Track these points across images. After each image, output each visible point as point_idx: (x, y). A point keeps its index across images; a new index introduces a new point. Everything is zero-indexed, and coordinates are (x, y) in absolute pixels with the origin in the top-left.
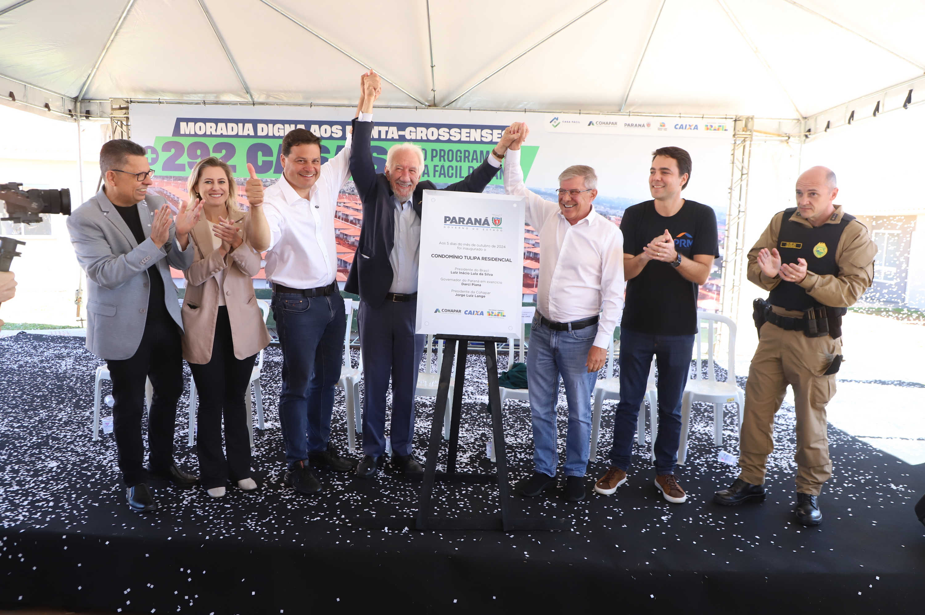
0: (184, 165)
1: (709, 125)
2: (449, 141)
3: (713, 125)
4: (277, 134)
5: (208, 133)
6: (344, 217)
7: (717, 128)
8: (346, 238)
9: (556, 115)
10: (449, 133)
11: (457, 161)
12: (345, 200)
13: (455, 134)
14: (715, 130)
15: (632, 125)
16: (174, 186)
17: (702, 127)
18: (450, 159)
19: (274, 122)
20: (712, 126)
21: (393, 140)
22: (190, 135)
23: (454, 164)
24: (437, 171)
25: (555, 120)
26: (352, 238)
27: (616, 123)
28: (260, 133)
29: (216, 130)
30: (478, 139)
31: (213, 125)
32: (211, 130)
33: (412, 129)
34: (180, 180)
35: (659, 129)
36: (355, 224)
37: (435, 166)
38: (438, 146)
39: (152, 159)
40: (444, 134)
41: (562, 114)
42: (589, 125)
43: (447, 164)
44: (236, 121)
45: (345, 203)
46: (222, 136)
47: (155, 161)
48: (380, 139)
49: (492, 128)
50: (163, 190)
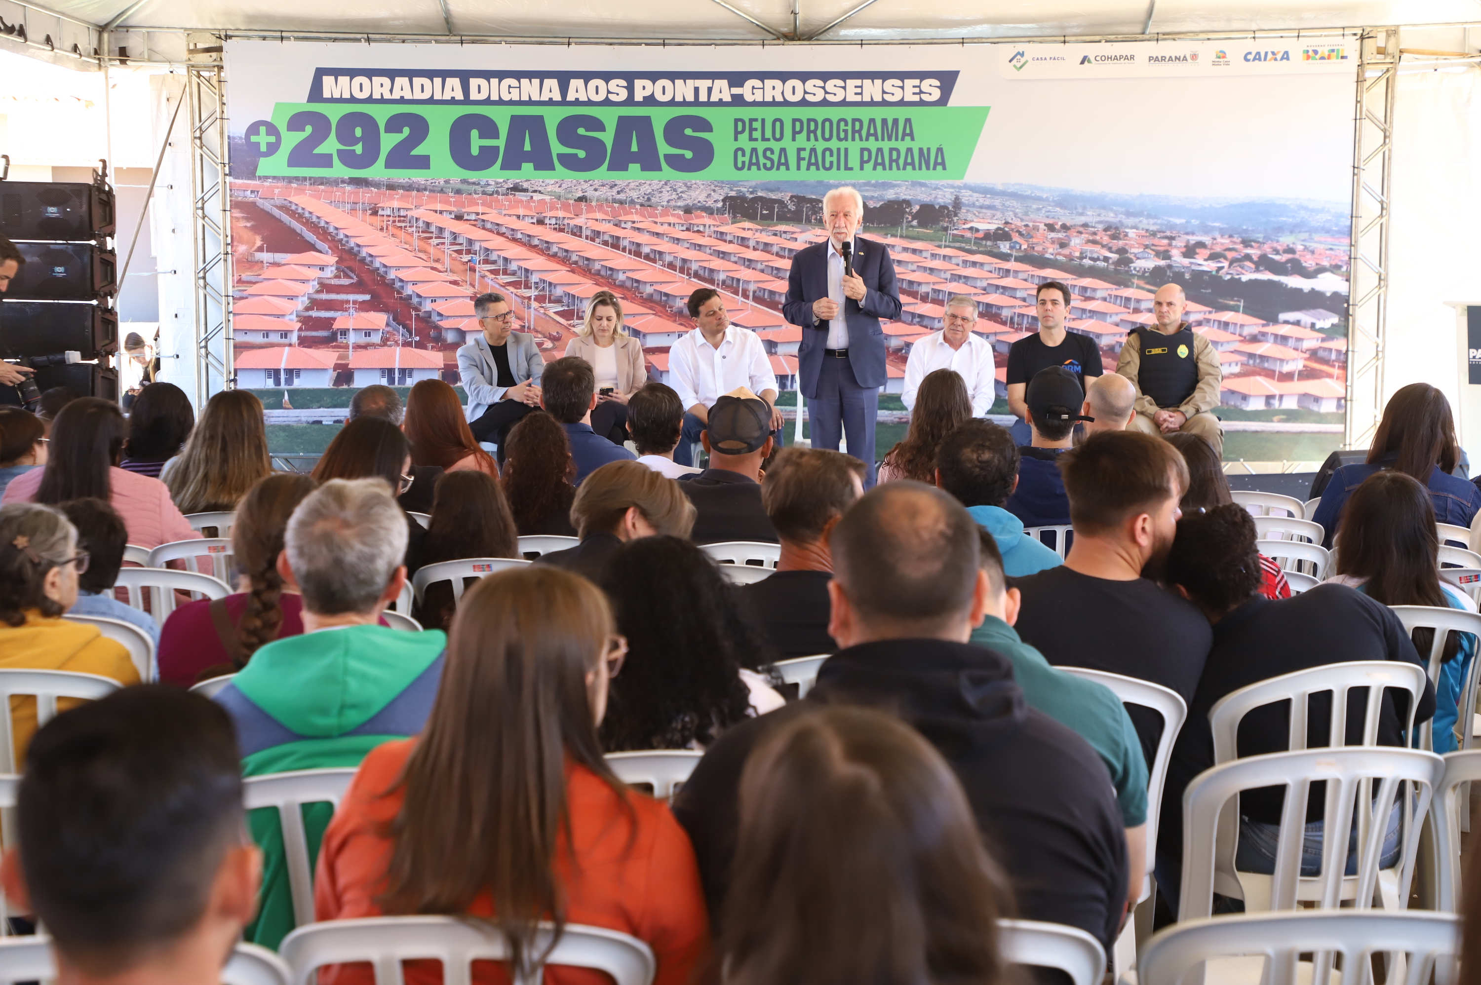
0: (331, 155)
1: (1310, 49)
2: (824, 103)
3: (1320, 50)
4: (506, 97)
5: (377, 96)
6: (633, 248)
7: (1326, 56)
8: (637, 288)
9: (1020, 47)
10: (823, 88)
11: (840, 139)
12: (636, 217)
13: (835, 90)
14: (1322, 58)
15: (1163, 59)
16: (311, 195)
17: (1297, 54)
18: (827, 136)
19: (501, 75)
20: (1316, 52)
21: (721, 103)
22: (341, 100)
23: (834, 144)
24: (804, 159)
25: (1019, 57)
26: (648, 286)
27: (1132, 57)
28: (474, 96)
29: (391, 91)
30: (878, 98)
31: (386, 81)
32: (383, 90)
33: (757, 83)
34: (322, 184)
35: (1214, 63)
36: (654, 261)
38: (804, 113)
39: (269, 144)
40: (814, 90)
41: (1032, 45)
42: (1082, 63)
43: (820, 146)
44: (430, 74)
45: (634, 222)
46: (402, 101)
47: (273, 149)
48: (697, 103)
49: (902, 76)
50: (290, 202)
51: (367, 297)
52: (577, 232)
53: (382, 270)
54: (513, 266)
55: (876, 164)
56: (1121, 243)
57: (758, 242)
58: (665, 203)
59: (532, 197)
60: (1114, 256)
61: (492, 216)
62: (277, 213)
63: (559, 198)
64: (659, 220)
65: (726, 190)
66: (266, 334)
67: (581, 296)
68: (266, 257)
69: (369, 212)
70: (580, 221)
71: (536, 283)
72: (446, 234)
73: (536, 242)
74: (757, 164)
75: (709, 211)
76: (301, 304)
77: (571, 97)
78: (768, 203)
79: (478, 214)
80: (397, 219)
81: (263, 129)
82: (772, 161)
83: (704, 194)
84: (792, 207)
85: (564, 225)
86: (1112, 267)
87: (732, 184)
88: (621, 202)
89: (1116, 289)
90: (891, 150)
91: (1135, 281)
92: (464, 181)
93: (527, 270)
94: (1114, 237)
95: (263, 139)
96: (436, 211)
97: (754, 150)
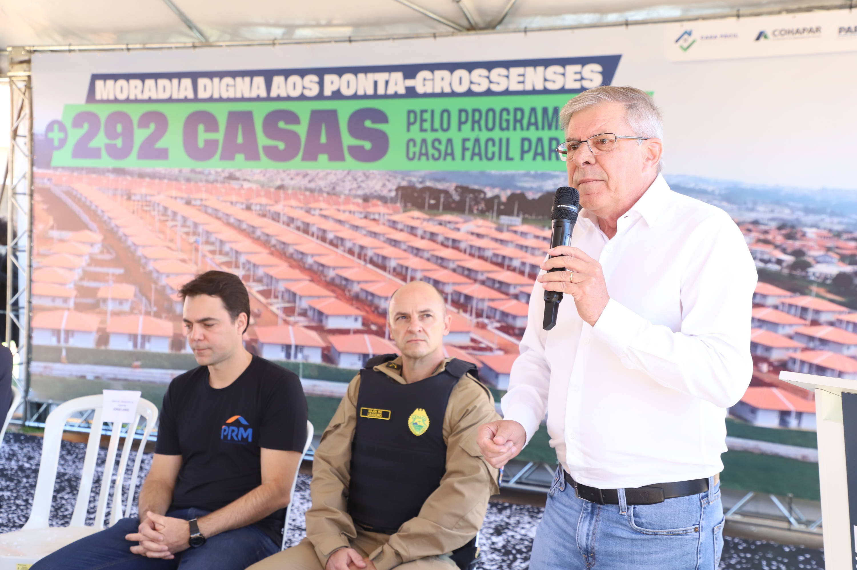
0: (100, 149)
4: (225, 95)
5: (133, 97)
6: (320, 234)
8: (322, 272)
9: (687, 26)
10: (488, 77)
11: (502, 129)
12: (323, 205)
13: (499, 79)
16: (86, 183)
18: (490, 125)
19: (221, 75)
21: (396, 96)
22: (108, 101)
23: (496, 134)
24: (468, 149)
25: (686, 36)
27: (818, 29)
28: (202, 95)
29: (142, 92)
30: (539, 87)
31: (139, 83)
32: (136, 91)
33: (427, 74)
34: (94, 173)
36: (336, 246)
37: (465, 140)
38: (470, 103)
39: (59, 140)
40: (480, 80)
41: (700, 23)
42: (758, 39)
43: (484, 135)
44: (169, 76)
45: (321, 210)
46: (150, 101)
47: (63, 142)
48: (376, 96)
49: (564, 62)
50: (73, 189)
51: (121, 271)
52: (276, 217)
53: (133, 248)
54: (227, 248)
55: (536, 154)
56: (797, 244)
57: (425, 232)
58: (347, 192)
59: (242, 186)
60: (789, 259)
61: (212, 202)
62: (65, 198)
63: (263, 186)
64: (342, 208)
65: (399, 180)
66: (54, 298)
67: (278, 277)
68: (55, 234)
69: (125, 197)
70: (278, 208)
71: (244, 264)
72: (179, 218)
73: (244, 226)
74: (426, 154)
75: (384, 199)
76: (77, 274)
77: (274, 94)
78: (435, 193)
79: (201, 200)
80: (144, 204)
81: (56, 127)
82: (439, 150)
83: (380, 184)
84: (456, 197)
85: (266, 211)
86: (786, 271)
87: (405, 174)
88: (312, 191)
89: (791, 297)
90: (551, 140)
91: (814, 288)
92: (193, 171)
93: (237, 252)
94: (790, 237)
95: (56, 135)
96: (171, 197)
97: (424, 141)
